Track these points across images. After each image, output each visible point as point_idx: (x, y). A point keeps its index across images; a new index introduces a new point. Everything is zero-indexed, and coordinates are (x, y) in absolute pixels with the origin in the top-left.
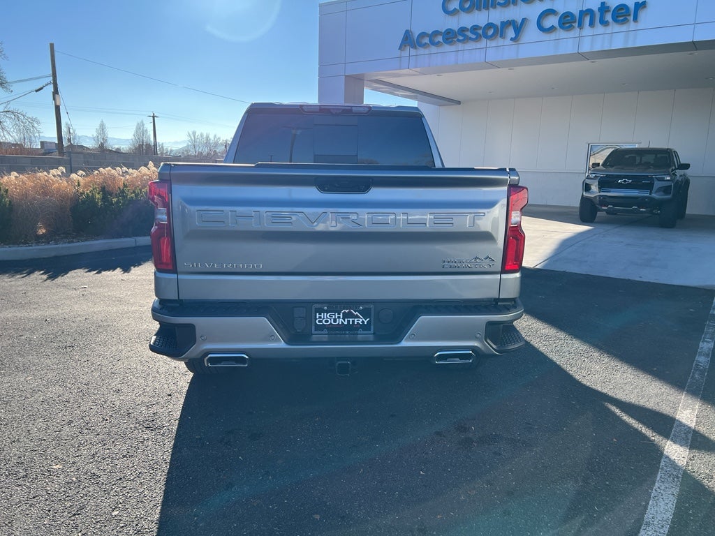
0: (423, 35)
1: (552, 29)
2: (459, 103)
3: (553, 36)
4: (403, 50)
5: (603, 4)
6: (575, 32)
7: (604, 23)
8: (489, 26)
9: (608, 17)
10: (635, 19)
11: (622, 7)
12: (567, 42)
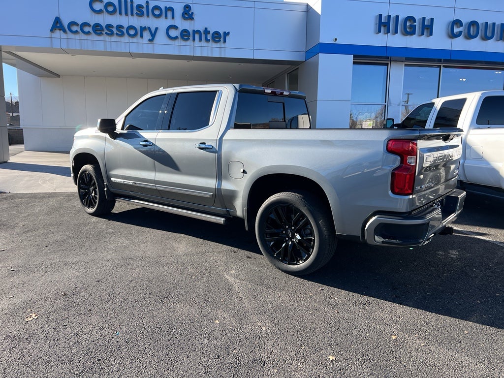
0: (73, 23)
1: (176, 38)
2: (58, 76)
3: (176, 42)
4: (53, 32)
5: (206, 29)
6: (190, 43)
7: (207, 41)
8: (131, 27)
9: (209, 37)
10: (225, 41)
11: (217, 33)
12: (186, 48)
